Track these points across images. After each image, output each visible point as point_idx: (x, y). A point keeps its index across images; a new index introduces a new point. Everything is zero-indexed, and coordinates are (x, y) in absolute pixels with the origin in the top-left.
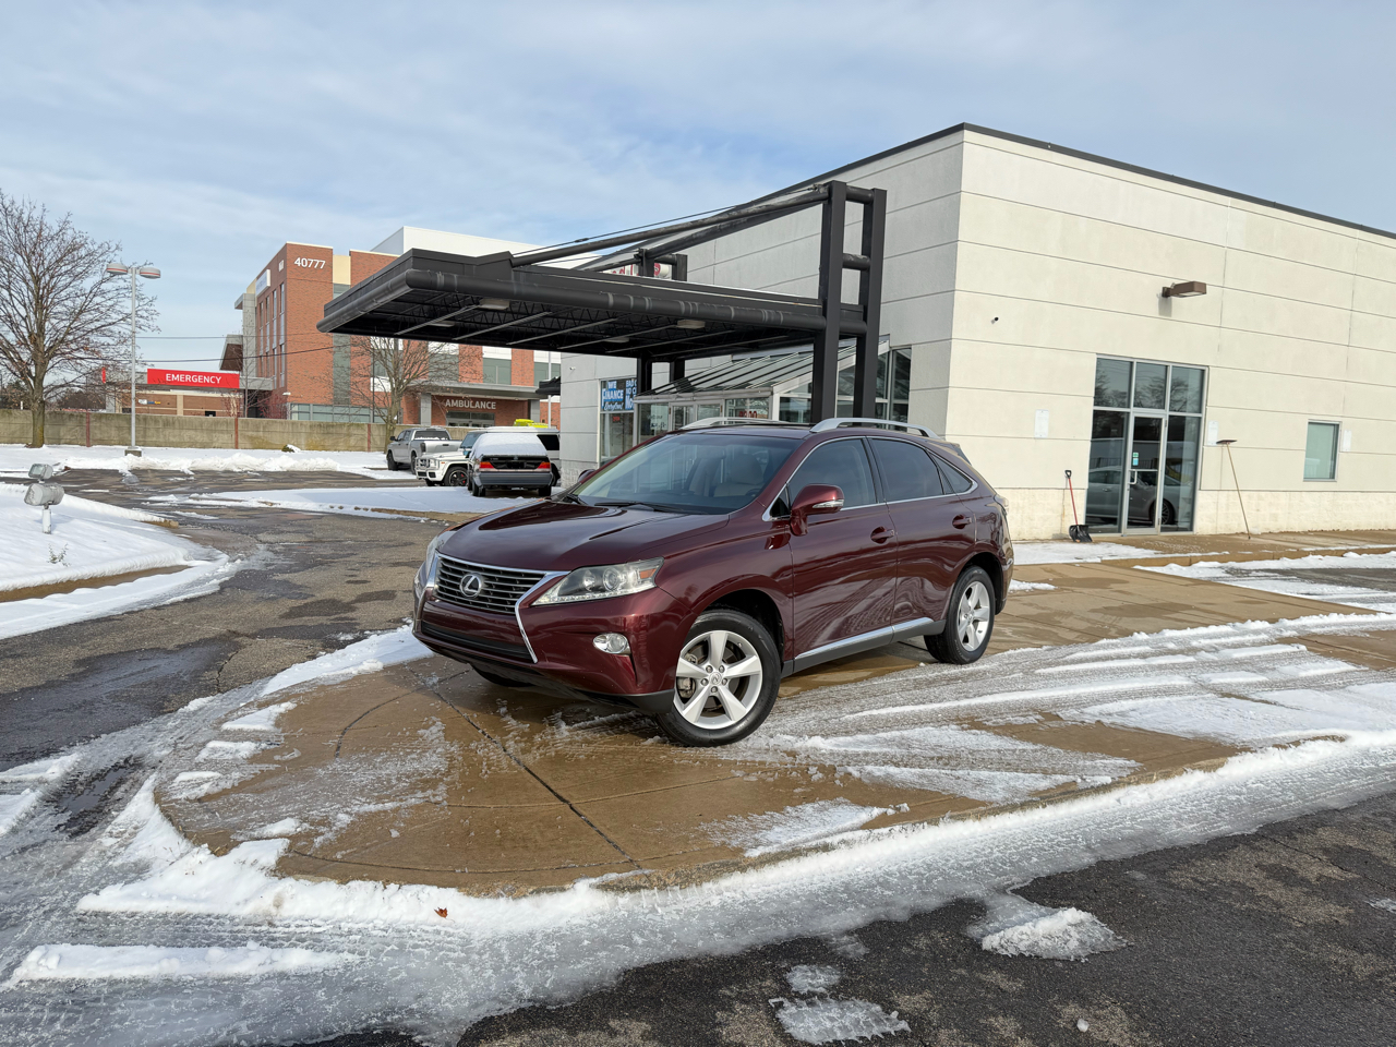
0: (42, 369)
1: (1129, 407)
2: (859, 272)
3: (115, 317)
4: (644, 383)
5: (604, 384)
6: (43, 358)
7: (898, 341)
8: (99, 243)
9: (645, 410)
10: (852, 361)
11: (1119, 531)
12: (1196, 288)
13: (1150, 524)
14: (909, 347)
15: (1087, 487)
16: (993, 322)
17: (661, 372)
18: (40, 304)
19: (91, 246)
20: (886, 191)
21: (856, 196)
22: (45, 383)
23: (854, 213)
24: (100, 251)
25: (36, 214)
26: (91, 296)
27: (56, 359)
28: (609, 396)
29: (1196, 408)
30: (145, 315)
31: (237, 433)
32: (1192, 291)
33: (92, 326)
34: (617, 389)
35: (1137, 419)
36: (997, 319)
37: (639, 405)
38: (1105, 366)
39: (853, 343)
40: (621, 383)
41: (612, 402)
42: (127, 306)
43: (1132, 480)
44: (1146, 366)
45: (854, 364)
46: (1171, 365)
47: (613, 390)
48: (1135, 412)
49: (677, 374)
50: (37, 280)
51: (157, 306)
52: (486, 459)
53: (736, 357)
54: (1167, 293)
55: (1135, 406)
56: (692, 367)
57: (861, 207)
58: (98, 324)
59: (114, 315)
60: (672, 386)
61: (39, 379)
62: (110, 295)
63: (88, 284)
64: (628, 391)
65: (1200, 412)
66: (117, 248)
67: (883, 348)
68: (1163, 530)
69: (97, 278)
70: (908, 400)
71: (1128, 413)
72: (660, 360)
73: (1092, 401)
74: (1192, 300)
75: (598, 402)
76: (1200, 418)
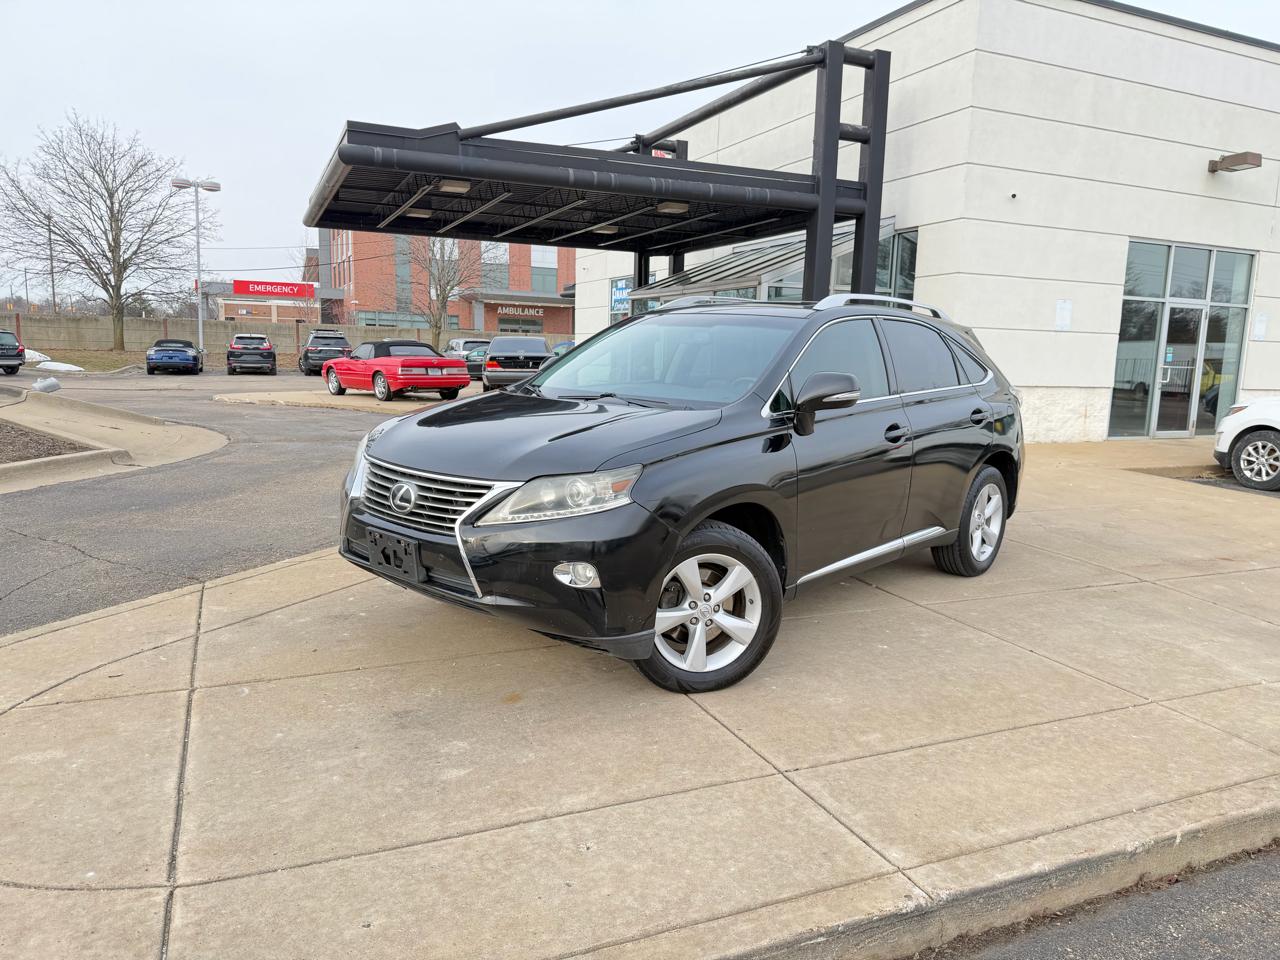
0: (120, 280)
1: (1164, 296)
2: (859, 144)
3: (183, 229)
4: (642, 276)
5: (614, 282)
6: (121, 268)
7: (903, 222)
8: (166, 158)
10: (848, 247)
11: (1148, 435)
12: (1249, 160)
13: (1183, 426)
14: (915, 230)
15: (1112, 386)
16: (1010, 199)
17: (660, 265)
18: (116, 219)
19: (159, 163)
20: (889, 53)
21: (857, 59)
22: (123, 292)
23: (853, 78)
24: (167, 167)
25: (109, 133)
26: (161, 209)
27: (133, 268)
28: (619, 295)
29: (1242, 298)
30: (208, 226)
31: (298, 337)
32: (1246, 163)
33: (163, 237)
34: (626, 288)
35: (1173, 311)
36: (1014, 196)
38: (1137, 245)
39: (850, 225)
41: (619, 301)
42: (191, 218)
43: (1164, 378)
44: (1186, 248)
45: (853, 250)
46: (1216, 249)
47: (622, 289)
48: (1171, 302)
49: (677, 267)
50: (111, 196)
51: (218, 219)
52: (492, 359)
53: (739, 248)
54: (1214, 168)
55: (1172, 296)
56: (692, 260)
57: (862, 71)
58: (166, 236)
59: (182, 228)
60: (670, 279)
61: (117, 288)
62: (178, 208)
63: (156, 198)
65: (1246, 301)
66: (181, 164)
67: (884, 233)
68: (1196, 434)
69: (167, 192)
70: (912, 289)
71: (1163, 303)
72: (658, 253)
73: (1121, 289)
74: (1245, 176)
75: (607, 302)
76: (1246, 309)
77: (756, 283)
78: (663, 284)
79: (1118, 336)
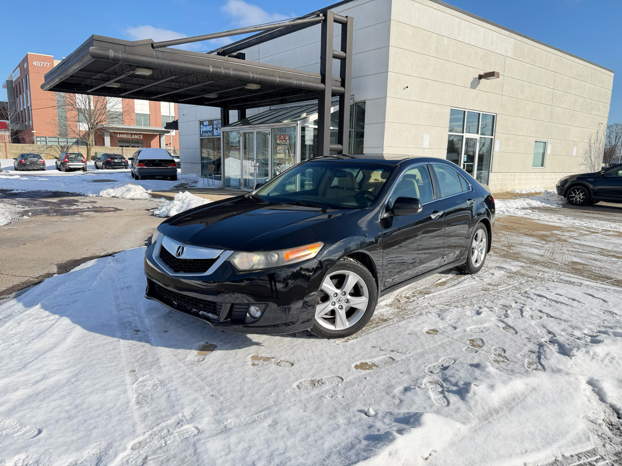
1: (463, 133)
2: (340, 60)
4: (225, 121)
5: (201, 123)
7: (358, 99)
9: (226, 135)
10: (337, 108)
12: (495, 75)
14: (364, 102)
16: (404, 88)
17: (234, 115)
20: (353, 18)
21: (339, 20)
28: (204, 129)
29: (490, 132)
31: (6, 151)
32: (494, 76)
34: (209, 125)
35: (466, 138)
36: (407, 87)
37: (223, 132)
38: (453, 112)
39: (337, 98)
40: (211, 122)
41: (206, 132)
44: (471, 113)
45: (338, 110)
46: (481, 113)
47: (207, 126)
48: (466, 135)
49: (242, 116)
52: (141, 161)
53: (273, 107)
54: (480, 77)
55: (466, 132)
56: (250, 112)
57: (340, 26)
60: (240, 122)
64: (215, 126)
65: (492, 135)
70: (364, 129)
71: (463, 136)
72: (233, 108)
73: (448, 130)
74: (491, 81)
75: (198, 132)
76: (492, 139)
77: (296, 125)
78: (234, 125)
79: (446, 151)
